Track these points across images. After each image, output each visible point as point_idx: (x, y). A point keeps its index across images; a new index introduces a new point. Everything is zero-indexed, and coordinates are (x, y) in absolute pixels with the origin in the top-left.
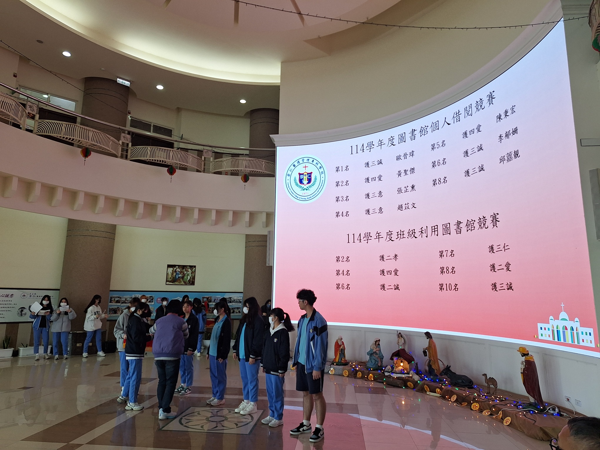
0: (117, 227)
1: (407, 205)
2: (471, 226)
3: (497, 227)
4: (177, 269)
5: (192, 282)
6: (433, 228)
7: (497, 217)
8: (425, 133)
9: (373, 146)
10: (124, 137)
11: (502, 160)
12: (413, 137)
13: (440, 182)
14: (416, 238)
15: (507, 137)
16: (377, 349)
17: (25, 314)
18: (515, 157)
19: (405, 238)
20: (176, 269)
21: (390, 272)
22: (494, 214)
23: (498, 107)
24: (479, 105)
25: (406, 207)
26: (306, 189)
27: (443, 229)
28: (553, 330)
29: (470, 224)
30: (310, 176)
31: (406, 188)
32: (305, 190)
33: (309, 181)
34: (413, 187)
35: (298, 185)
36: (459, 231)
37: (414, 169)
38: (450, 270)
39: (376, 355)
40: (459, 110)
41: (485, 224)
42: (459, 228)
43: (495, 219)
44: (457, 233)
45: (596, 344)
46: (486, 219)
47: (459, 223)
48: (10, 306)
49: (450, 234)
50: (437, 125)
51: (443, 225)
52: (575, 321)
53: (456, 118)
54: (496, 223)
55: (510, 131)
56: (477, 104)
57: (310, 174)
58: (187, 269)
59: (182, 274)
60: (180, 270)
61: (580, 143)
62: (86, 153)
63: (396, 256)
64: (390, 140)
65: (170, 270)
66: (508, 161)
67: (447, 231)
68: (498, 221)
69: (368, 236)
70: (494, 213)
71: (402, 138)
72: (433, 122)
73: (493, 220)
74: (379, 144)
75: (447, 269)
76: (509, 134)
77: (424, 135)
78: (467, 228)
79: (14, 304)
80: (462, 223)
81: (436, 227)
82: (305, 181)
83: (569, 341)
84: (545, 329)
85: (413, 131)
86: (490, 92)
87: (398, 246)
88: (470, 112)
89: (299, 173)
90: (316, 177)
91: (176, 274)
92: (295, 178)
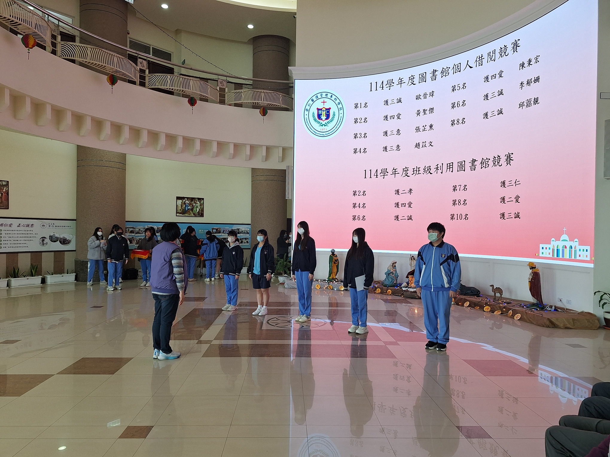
0: (128, 157)
1: (424, 143)
2: (486, 164)
3: (510, 165)
4: (186, 201)
5: (201, 214)
6: (449, 165)
7: (511, 156)
8: (446, 74)
9: (392, 84)
10: (141, 63)
11: (521, 105)
12: (434, 77)
13: (458, 123)
14: (431, 174)
15: (528, 85)
16: (394, 270)
17: (47, 244)
18: (534, 104)
19: (420, 174)
20: (185, 201)
21: (405, 204)
23: (522, 55)
24: (503, 51)
25: (423, 146)
26: (324, 124)
27: (458, 166)
28: (553, 249)
29: (485, 162)
30: (329, 112)
31: (424, 127)
32: (324, 126)
33: (328, 116)
34: (431, 126)
35: (317, 121)
36: (473, 167)
37: (433, 109)
38: (462, 202)
39: (392, 275)
40: (482, 55)
41: (499, 162)
42: (474, 165)
43: (510, 158)
44: (472, 170)
45: (591, 257)
46: (501, 158)
47: (474, 161)
48: (31, 235)
49: (464, 171)
50: (458, 68)
51: (458, 162)
52: (575, 241)
53: (479, 62)
54: (510, 162)
55: (532, 79)
56: (501, 50)
57: (328, 110)
58: (195, 201)
59: (191, 206)
60: (189, 202)
61: (600, 96)
62: (113, 80)
63: (411, 190)
64: (410, 79)
65: (180, 202)
66: (528, 107)
67: (462, 168)
68: (512, 160)
69: (384, 172)
70: (509, 153)
71: (423, 78)
72: (455, 64)
73: (507, 159)
74: (399, 82)
75: (459, 201)
76: (531, 82)
77: (446, 76)
78: (482, 165)
79: (35, 234)
80: (477, 161)
81: (451, 164)
82: (324, 117)
83: (567, 256)
84: (546, 248)
85: (435, 71)
86: (515, 40)
87: (413, 181)
88: (493, 58)
89: (317, 109)
90: (334, 113)
91: (185, 206)
92: (313, 113)
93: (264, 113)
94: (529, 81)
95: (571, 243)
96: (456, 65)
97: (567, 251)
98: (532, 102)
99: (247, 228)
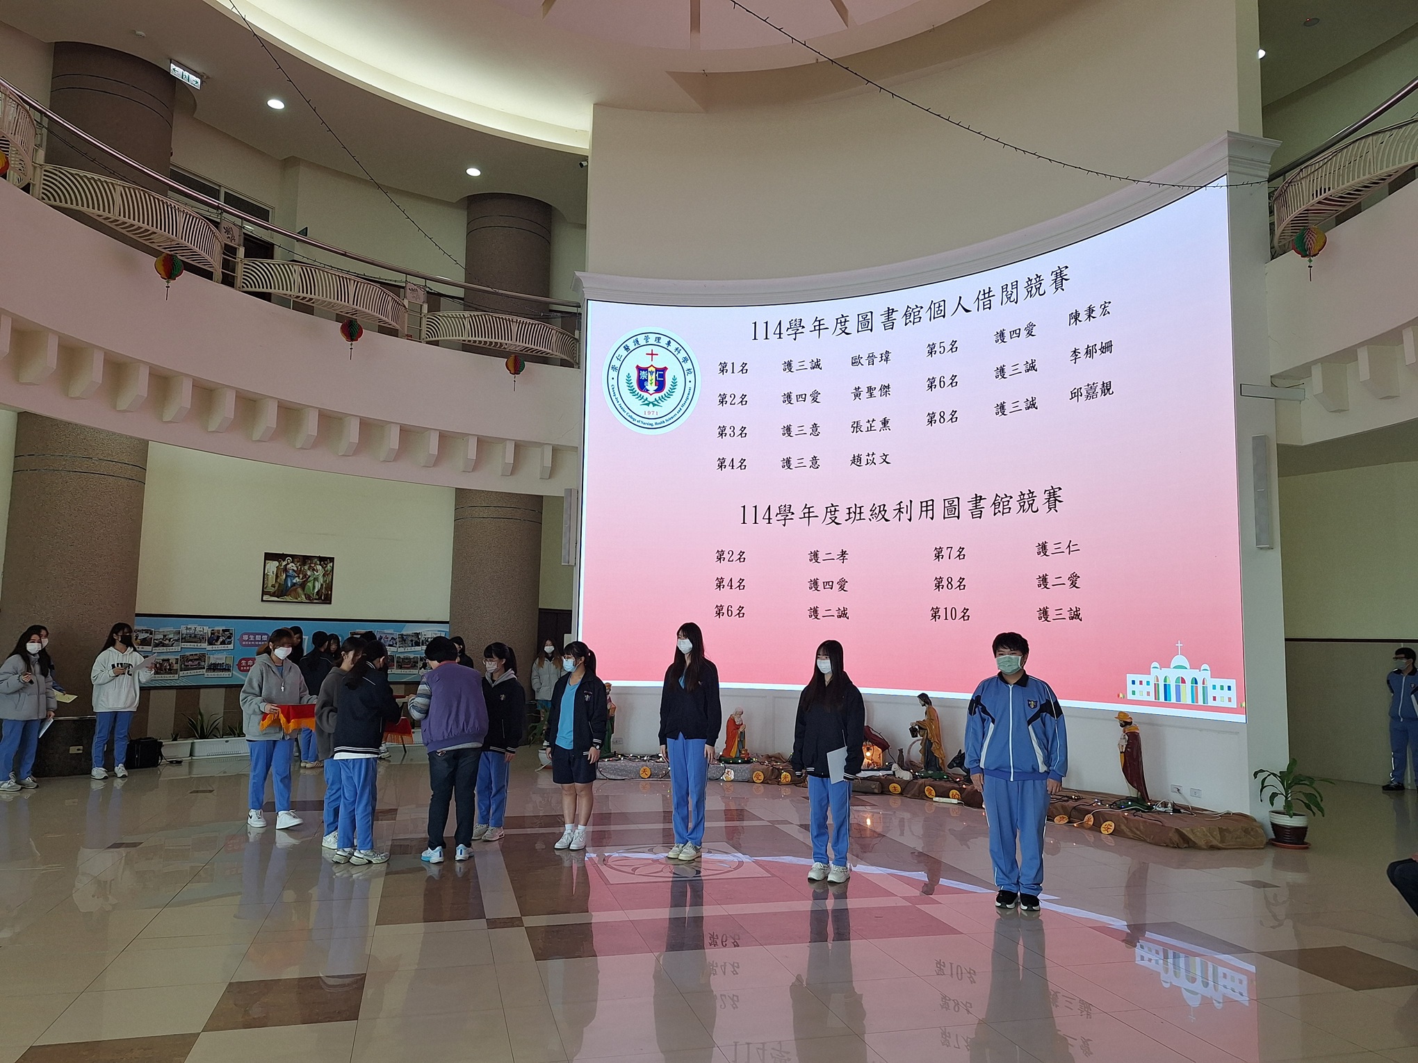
0: (152, 448)
1: (871, 456)
2: (1004, 506)
3: (1056, 511)
4: (288, 564)
5: (325, 597)
6: (924, 504)
7: (1058, 493)
8: (914, 319)
9: (801, 329)
11: (1075, 394)
12: (889, 322)
13: (942, 419)
14: (887, 520)
15: (1089, 355)
18: (1103, 394)
19: (864, 519)
20: (286, 565)
21: (831, 584)
22: (1053, 489)
23: (1075, 296)
24: (1034, 286)
25: (869, 461)
26: (652, 403)
27: (945, 507)
28: (1157, 685)
29: (1002, 503)
30: (662, 376)
31: (871, 422)
32: (651, 405)
33: (661, 386)
34: (885, 422)
35: (636, 393)
36: (977, 512)
37: (888, 387)
38: (955, 584)
40: (990, 288)
41: (1032, 504)
42: (977, 507)
43: (1054, 497)
44: (974, 516)
45: (1239, 702)
46: (1035, 496)
49: (959, 517)
50: (940, 308)
51: (944, 500)
52: (1203, 669)
53: (984, 303)
54: (1055, 505)
55: (1095, 345)
56: (1029, 283)
57: (662, 372)
58: (313, 565)
59: (301, 576)
60: (297, 567)
61: (1240, 390)
62: (170, 269)
63: (843, 553)
64: (839, 321)
65: (273, 566)
66: (1089, 398)
67: (953, 513)
68: (1060, 501)
69: (786, 512)
71: (866, 322)
72: (932, 301)
73: (1049, 499)
74: (814, 327)
75: (950, 581)
76: (1094, 351)
77: (914, 323)
78: (995, 509)
80: (985, 499)
81: (930, 503)
83: (1187, 698)
84: (1141, 683)
85: (890, 312)
86: (1059, 267)
87: (848, 534)
88: (1014, 296)
89: (638, 367)
90: (674, 379)
91: (286, 576)
92: (629, 376)
93: (516, 368)
94: (1091, 348)
95: (1195, 673)
96: (935, 304)
97: (1186, 690)
98: (1098, 390)
99: (439, 631)
